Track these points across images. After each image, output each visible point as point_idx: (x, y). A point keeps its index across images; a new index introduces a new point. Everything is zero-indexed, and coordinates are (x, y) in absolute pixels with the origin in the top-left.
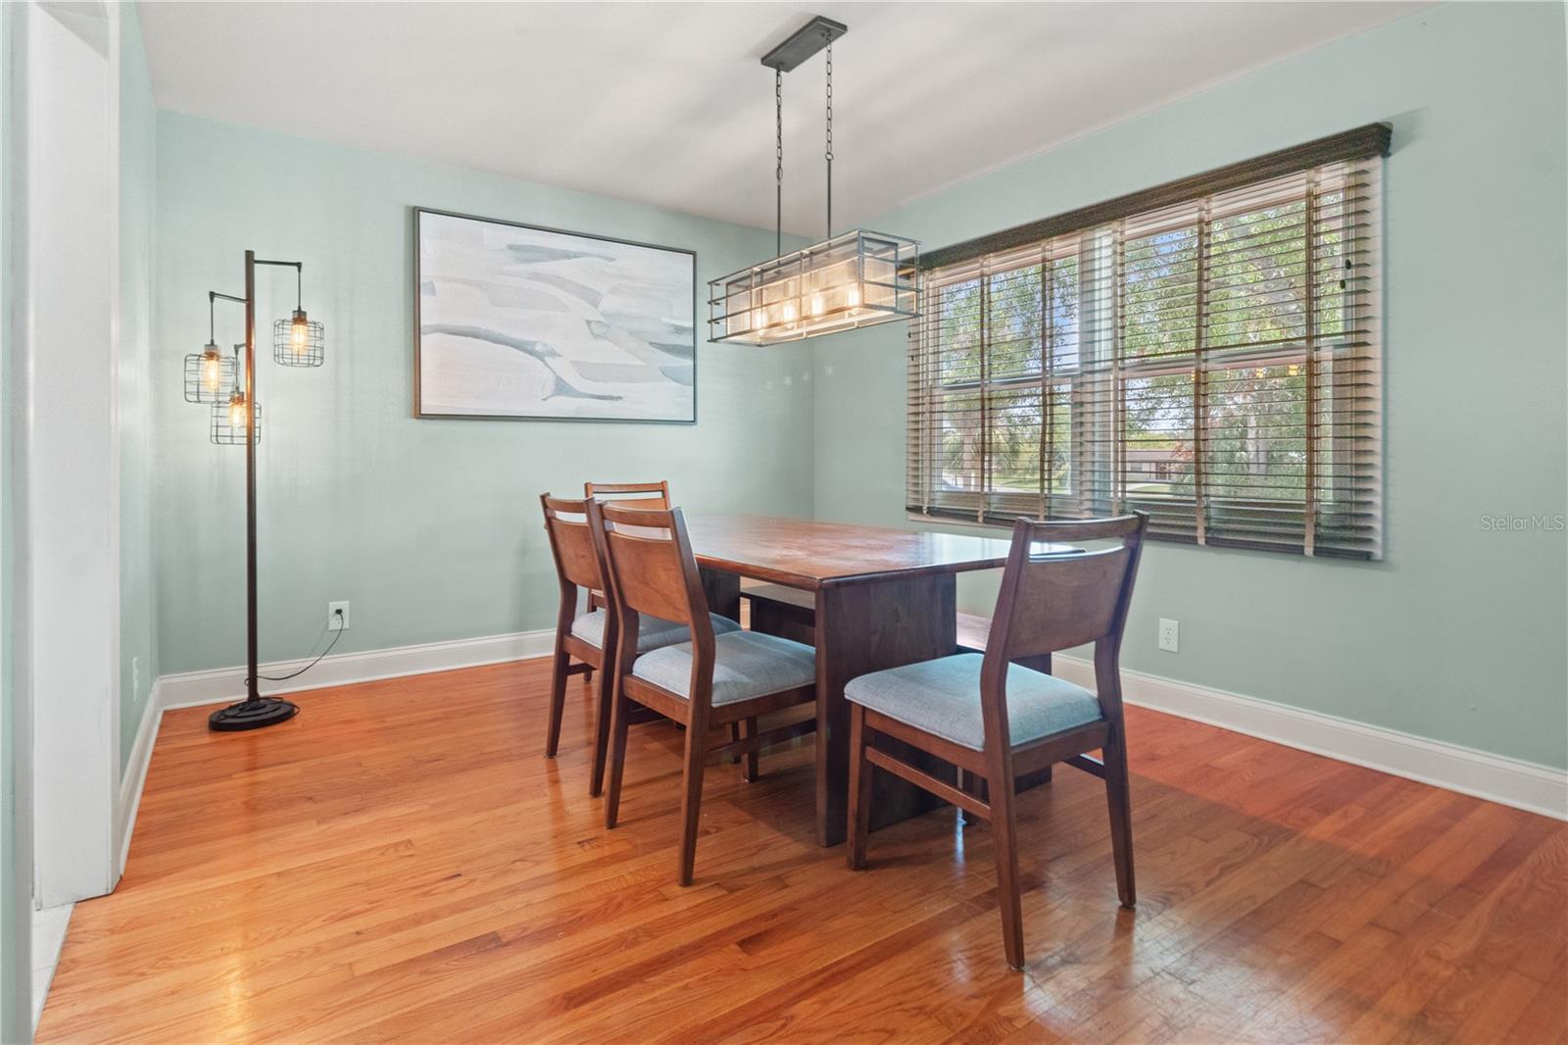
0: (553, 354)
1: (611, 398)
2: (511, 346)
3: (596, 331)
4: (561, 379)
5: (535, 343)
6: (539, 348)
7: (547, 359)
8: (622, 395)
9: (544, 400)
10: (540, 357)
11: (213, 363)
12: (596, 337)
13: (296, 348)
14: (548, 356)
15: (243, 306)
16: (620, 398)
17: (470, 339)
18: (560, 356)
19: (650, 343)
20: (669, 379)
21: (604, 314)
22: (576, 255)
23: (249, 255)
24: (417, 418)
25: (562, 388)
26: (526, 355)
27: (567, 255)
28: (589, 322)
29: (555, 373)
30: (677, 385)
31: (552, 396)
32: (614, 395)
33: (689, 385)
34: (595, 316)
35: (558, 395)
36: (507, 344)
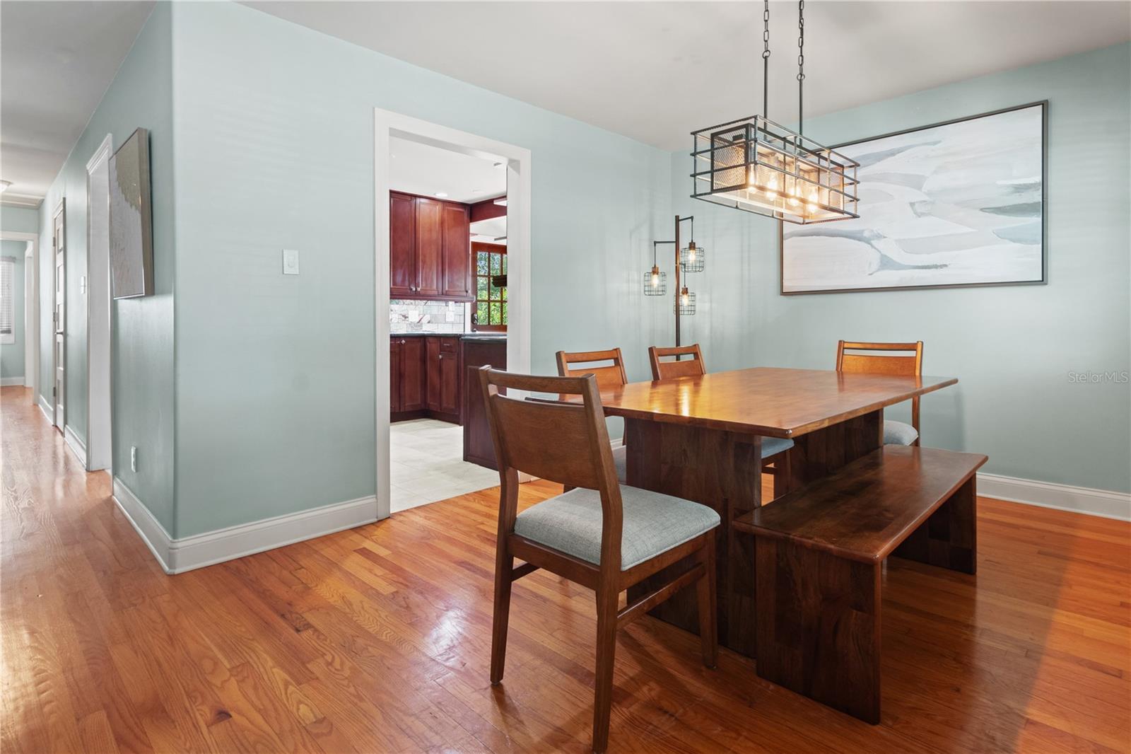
0: (879, 237)
1: (936, 267)
2: (846, 237)
3: (919, 211)
4: (885, 256)
5: (863, 231)
6: (866, 234)
7: (873, 242)
8: (947, 264)
9: (871, 274)
10: (868, 241)
11: (655, 276)
12: (919, 215)
13: (691, 262)
14: (873, 240)
15: (674, 244)
16: (946, 266)
17: (814, 237)
18: (885, 237)
19: (982, 210)
20: (1007, 241)
21: (929, 194)
22: (900, 151)
23: (677, 217)
24: (781, 295)
25: (886, 263)
26: (857, 242)
27: (892, 153)
28: (912, 204)
29: (880, 252)
30: (1017, 245)
31: (878, 270)
32: (938, 264)
33: (1034, 242)
34: (917, 196)
35: (883, 269)
36: (840, 236)
